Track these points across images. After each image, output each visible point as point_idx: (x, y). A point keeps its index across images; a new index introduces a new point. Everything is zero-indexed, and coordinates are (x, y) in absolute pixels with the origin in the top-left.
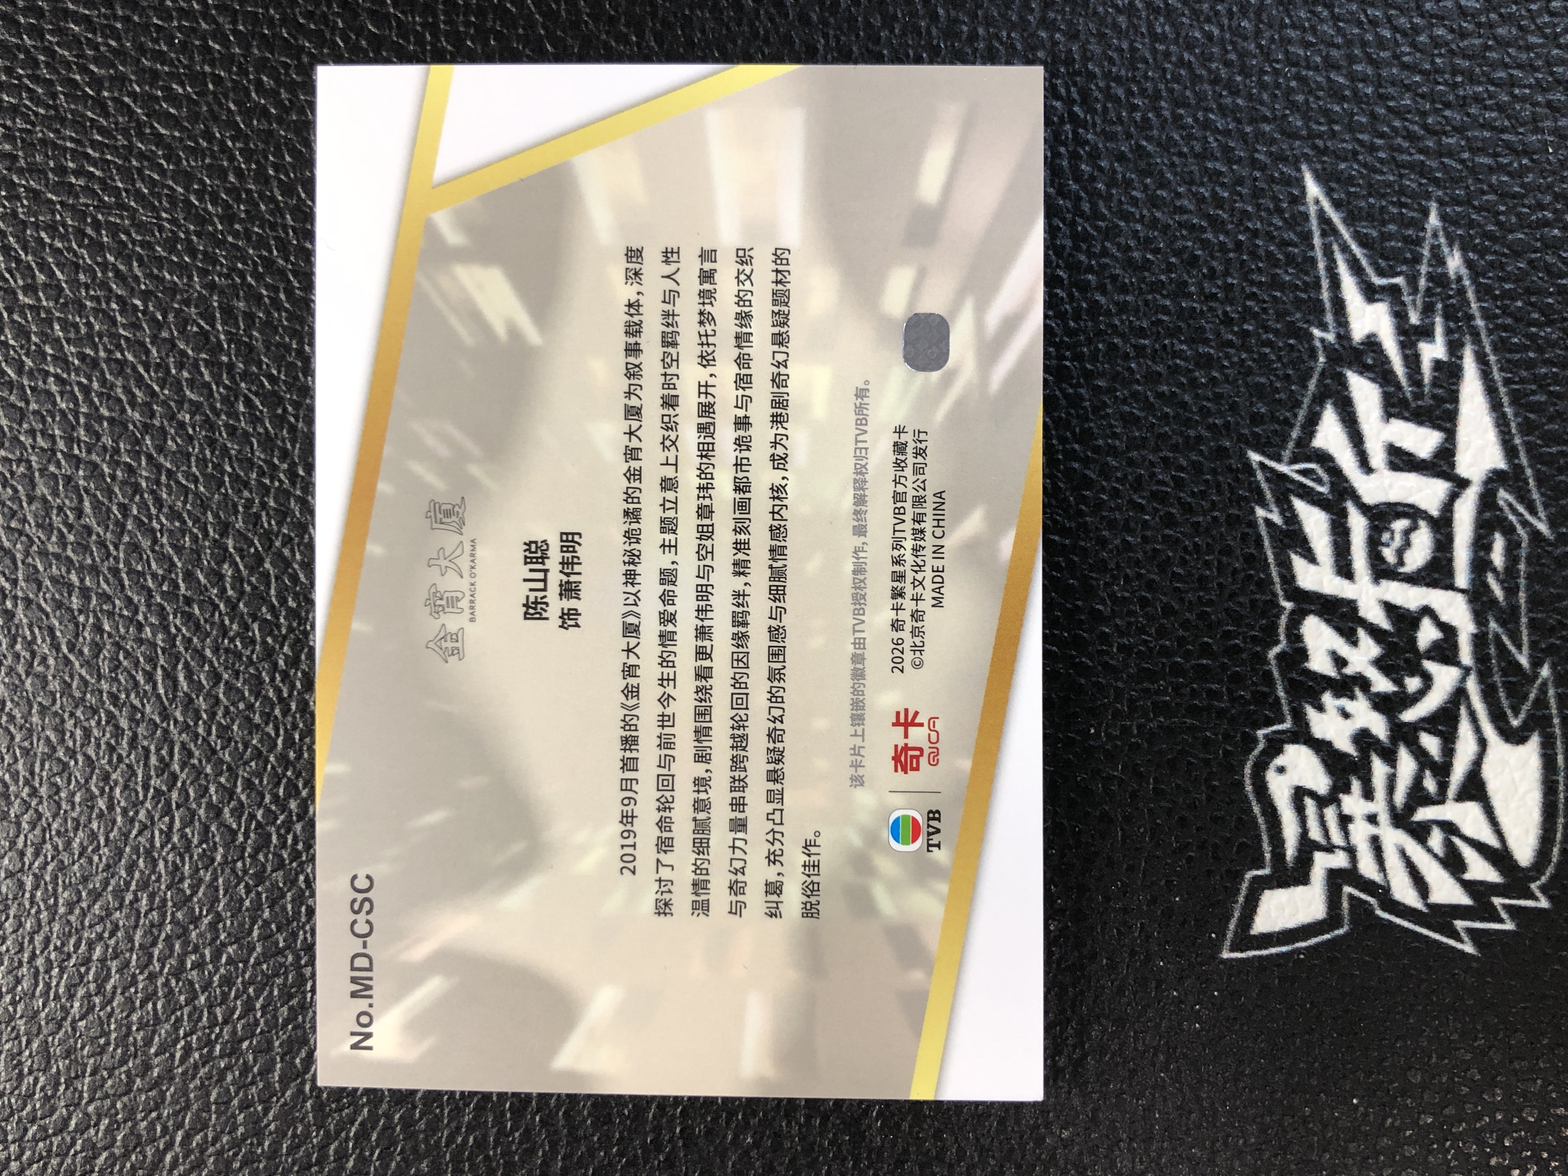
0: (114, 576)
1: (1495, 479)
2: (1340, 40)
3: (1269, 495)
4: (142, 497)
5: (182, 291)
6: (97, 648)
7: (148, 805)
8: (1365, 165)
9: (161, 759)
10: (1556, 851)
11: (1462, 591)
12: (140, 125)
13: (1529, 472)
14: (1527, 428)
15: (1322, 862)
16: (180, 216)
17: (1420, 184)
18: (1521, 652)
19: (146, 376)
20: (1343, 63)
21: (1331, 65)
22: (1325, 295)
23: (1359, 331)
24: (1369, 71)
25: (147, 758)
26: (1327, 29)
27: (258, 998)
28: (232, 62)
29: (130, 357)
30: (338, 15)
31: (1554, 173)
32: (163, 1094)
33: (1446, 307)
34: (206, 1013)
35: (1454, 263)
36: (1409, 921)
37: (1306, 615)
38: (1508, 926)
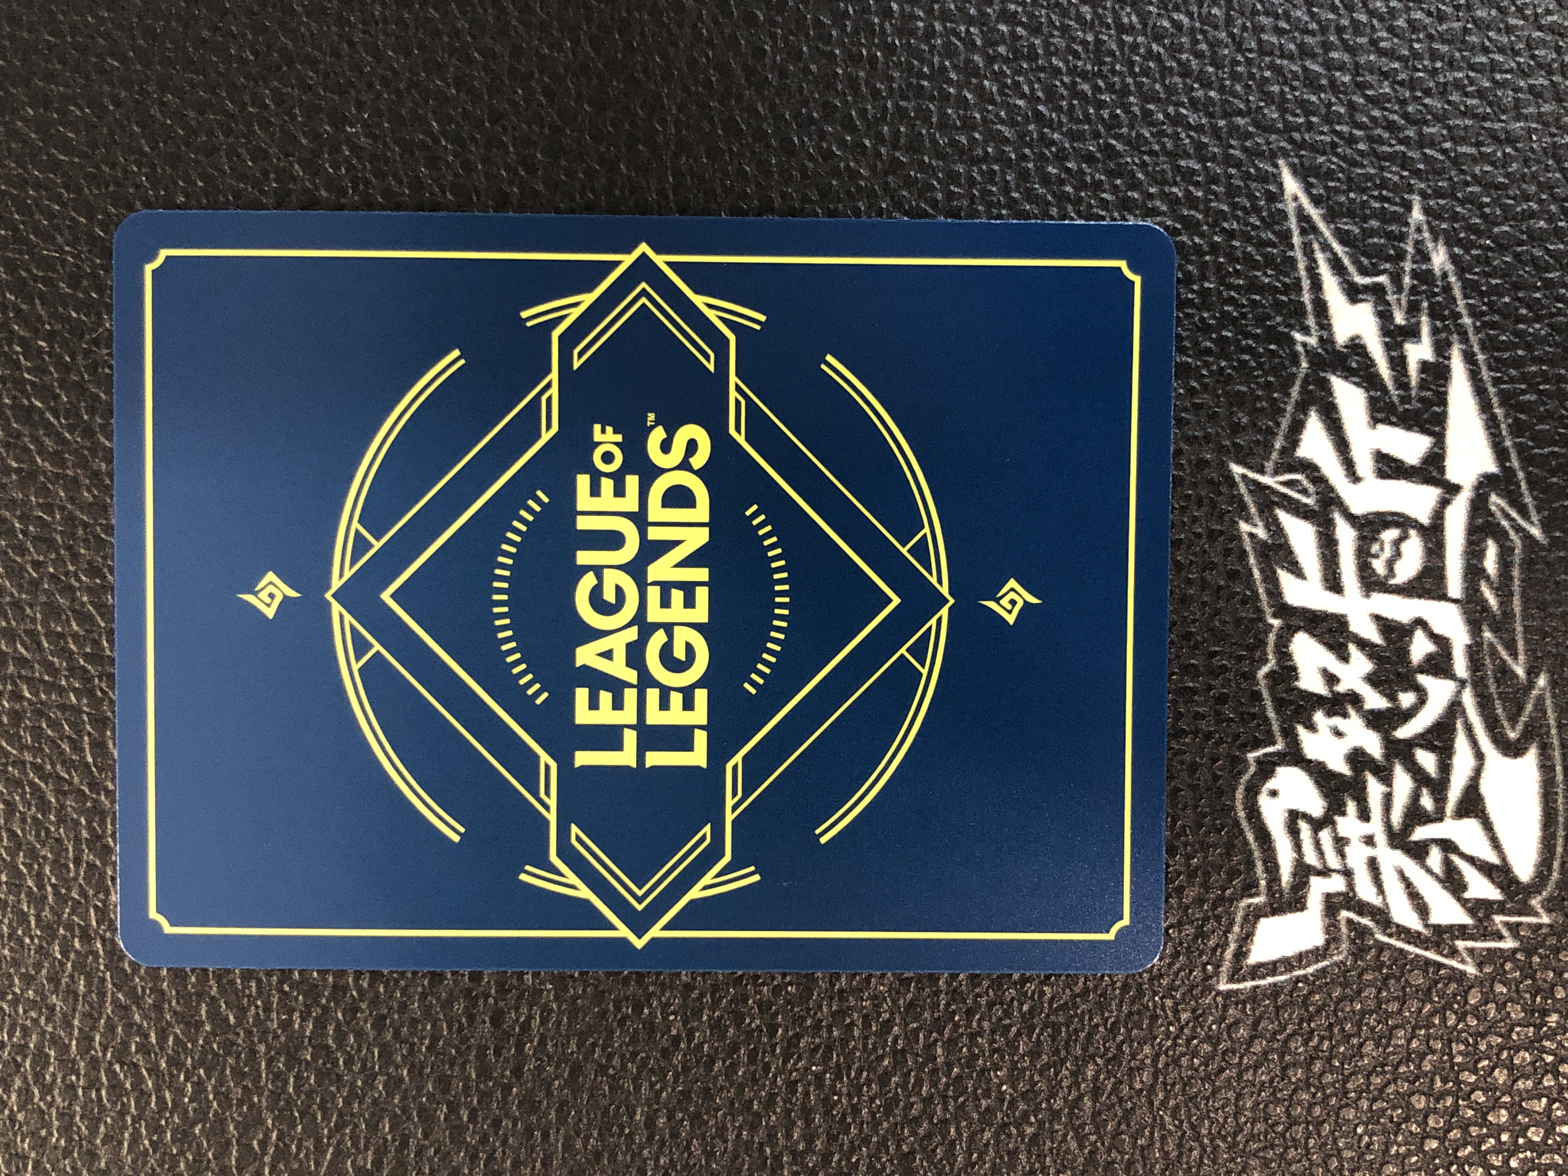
0: (32, 639)
1: (1486, 483)
2: (1314, 26)
3: (1253, 510)
7: (81, 881)
8: (1344, 158)
10: (1556, 865)
11: (1455, 601)
12: (35, 152)
13: (1521, 475)
14: (1517, 429)
15: (1318, 887)
16: (85, 249)
17: (1402, 177)
18: (1517, 663)
20: (1318, 51)
21: (1305, 52)
22: (1307, 298)
23: (1342, 334)
24: (1346, 57)
25: (77, 831)
27: (209, 1079)
29: (37, 404)
31: (1539, 162)
33: (1431, 306)
35: (1439, 259)
36: (1409, 943)
37: (1295, 631)
38: (1509, 944)
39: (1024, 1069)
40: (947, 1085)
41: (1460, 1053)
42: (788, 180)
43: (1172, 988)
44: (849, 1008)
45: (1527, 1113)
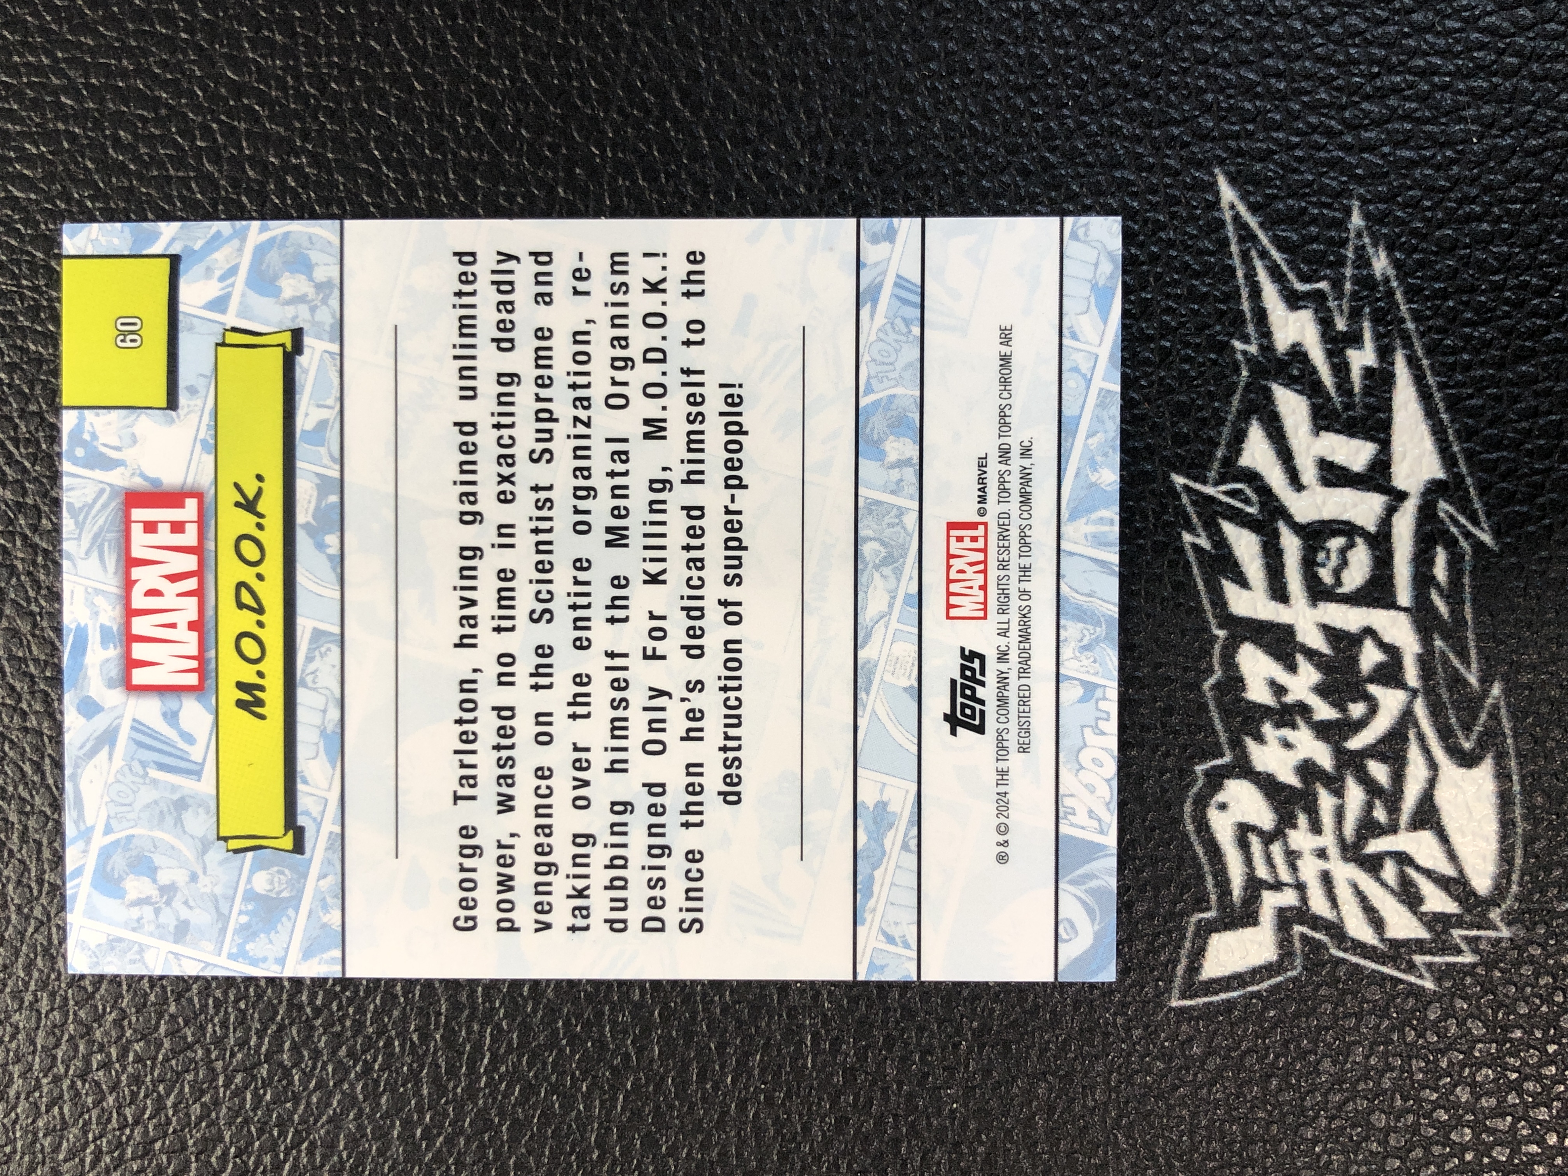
3: (1195, 519)
7: (44, 900)
8: (1282, 166)
11: (1405, 610)
13: (1469, 481)
14: (1466, 435)
15: (1270, 901)
19: (15, 451)
20: (1253, 58)
22: (1246, 306)
23: (1282, 341)
25: (39, 852)
27: (168, 1095)
33: (1374, 311)
34: (115, 1115)
35: (1381, 264)
36: (1365, 958)
37: (1241, 642)
41: (1420, 1070)
43: (1124, 1005)
45: (1493, 1131)
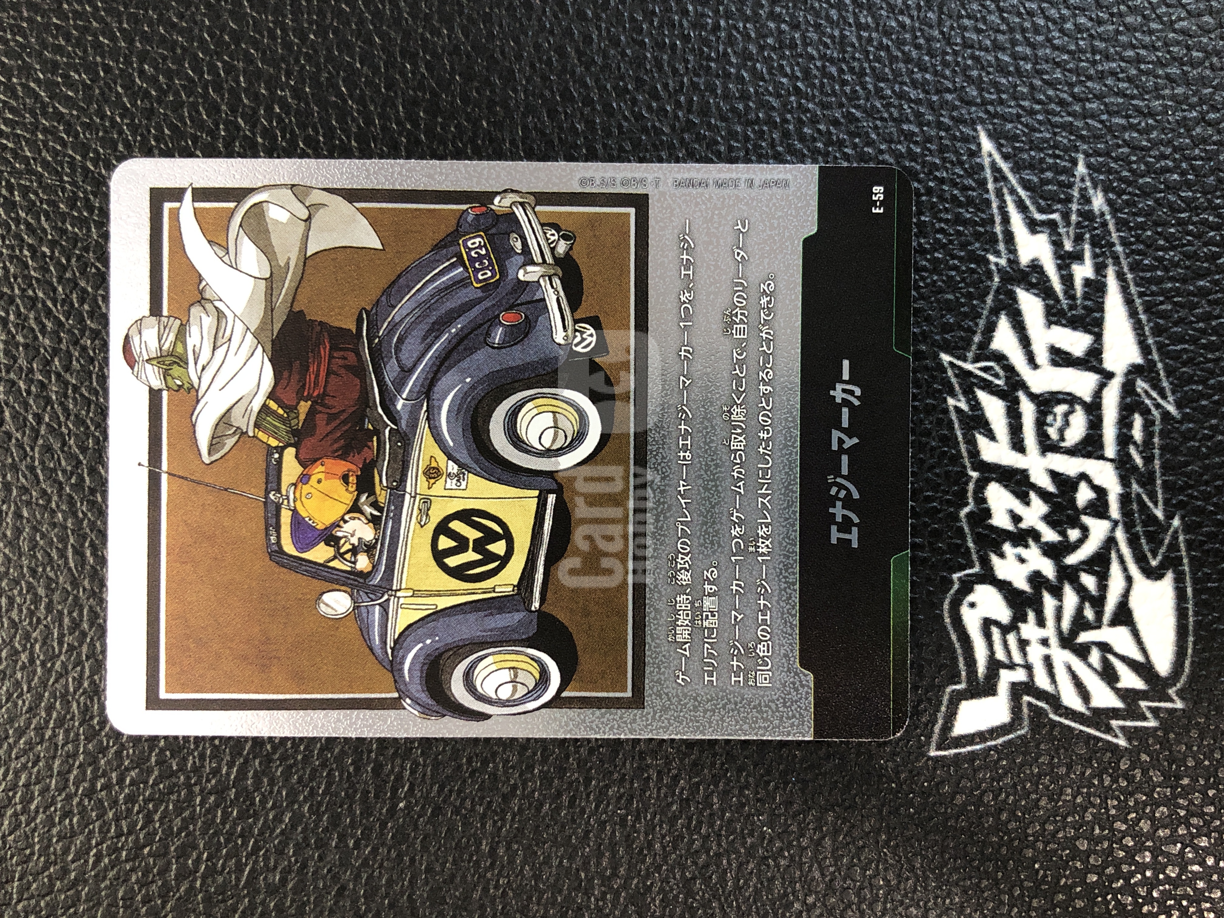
0: (31, 472)
1: (1134, 371)
2: (1004, 27)
4: (52, 408)
5: (82, 240)
6: (18, 531)
9: (73, 620)
10: (1187, 663)
12: (44, 106)
16: (79, 180)
17: (1070, 140)
18: (1157, 508)
21: (997, 47)
24: (1028, 51)
26: (994, 18)
28: (119, 55)
29: (41, 295)
30: (204, 15)
31: (1173, 130)
32: (79, 893)
38: (1152, 723)
39: (779, 816)
40: (721, 827)
42: (609, 134)
44: (648, 766)
